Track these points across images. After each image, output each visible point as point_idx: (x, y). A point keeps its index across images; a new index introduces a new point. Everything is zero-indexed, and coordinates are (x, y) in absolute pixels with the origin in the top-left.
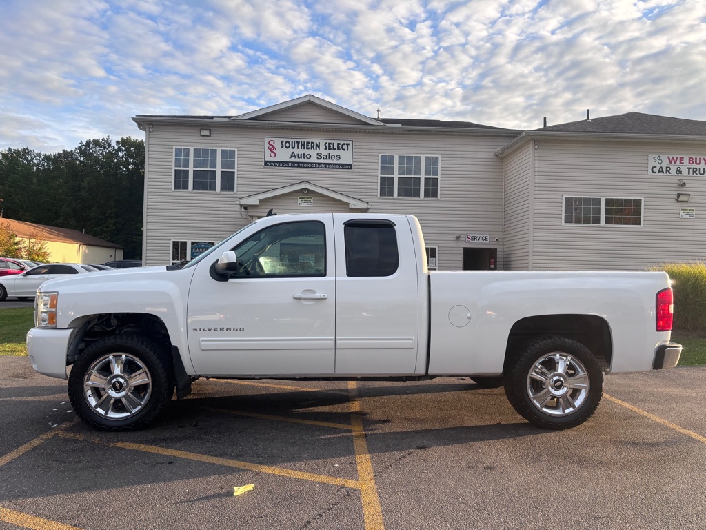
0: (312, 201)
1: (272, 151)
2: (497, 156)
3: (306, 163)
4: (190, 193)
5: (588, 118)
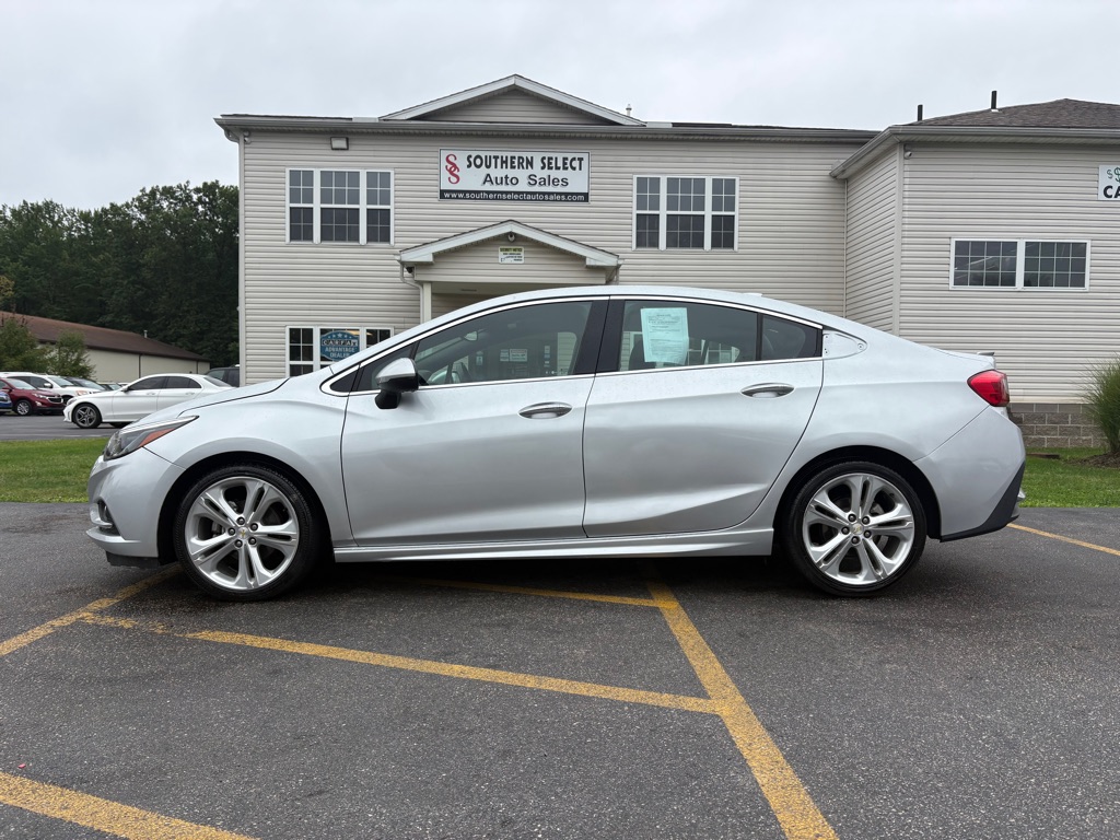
0: (522, 254)
1: (451, 173)
2: (835, 177)
3: (510, 193)
4: (317, 246)
5: (994, 106)
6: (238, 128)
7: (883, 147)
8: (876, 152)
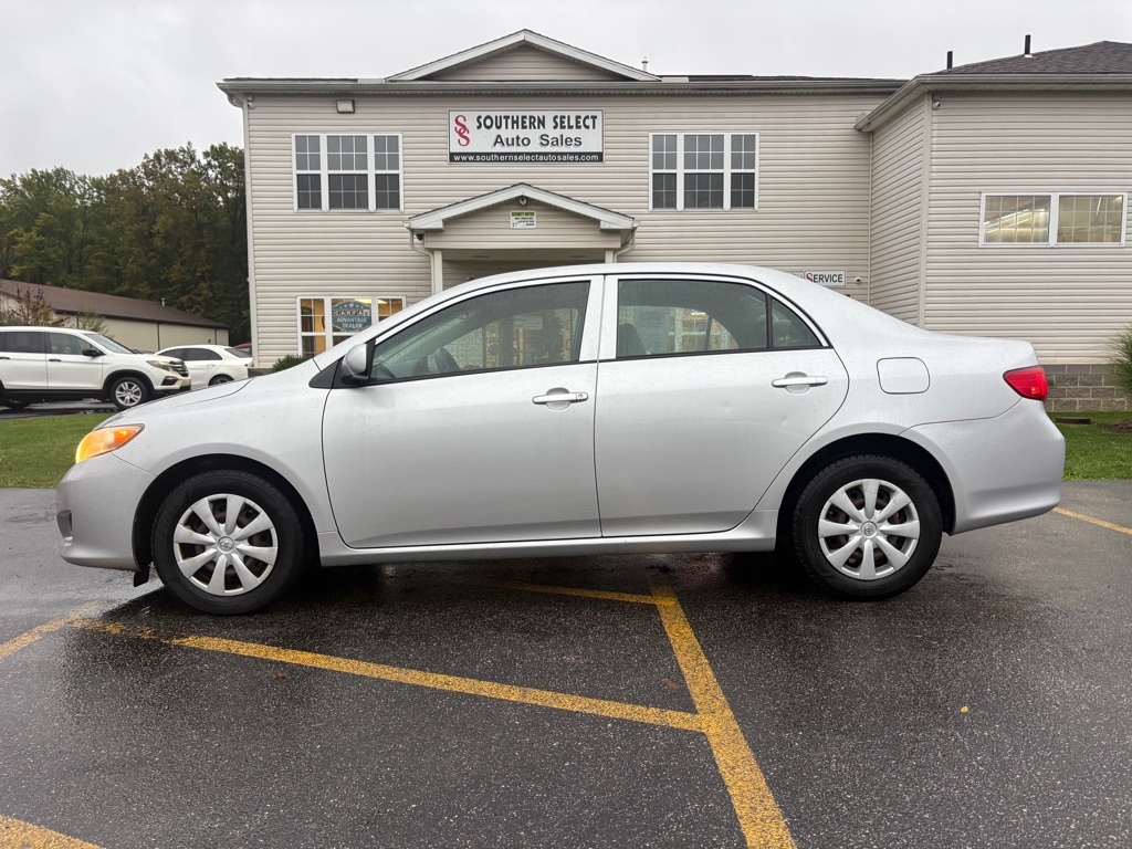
0: (535, 218)
1: (461, 135)
2: (860, 130)
3: (522, 154)
4: (325, 214)
5: (1027, 51)
6: (244, 92)
7: (911, 97)
8: (902, 103)
